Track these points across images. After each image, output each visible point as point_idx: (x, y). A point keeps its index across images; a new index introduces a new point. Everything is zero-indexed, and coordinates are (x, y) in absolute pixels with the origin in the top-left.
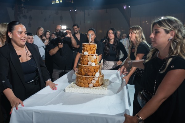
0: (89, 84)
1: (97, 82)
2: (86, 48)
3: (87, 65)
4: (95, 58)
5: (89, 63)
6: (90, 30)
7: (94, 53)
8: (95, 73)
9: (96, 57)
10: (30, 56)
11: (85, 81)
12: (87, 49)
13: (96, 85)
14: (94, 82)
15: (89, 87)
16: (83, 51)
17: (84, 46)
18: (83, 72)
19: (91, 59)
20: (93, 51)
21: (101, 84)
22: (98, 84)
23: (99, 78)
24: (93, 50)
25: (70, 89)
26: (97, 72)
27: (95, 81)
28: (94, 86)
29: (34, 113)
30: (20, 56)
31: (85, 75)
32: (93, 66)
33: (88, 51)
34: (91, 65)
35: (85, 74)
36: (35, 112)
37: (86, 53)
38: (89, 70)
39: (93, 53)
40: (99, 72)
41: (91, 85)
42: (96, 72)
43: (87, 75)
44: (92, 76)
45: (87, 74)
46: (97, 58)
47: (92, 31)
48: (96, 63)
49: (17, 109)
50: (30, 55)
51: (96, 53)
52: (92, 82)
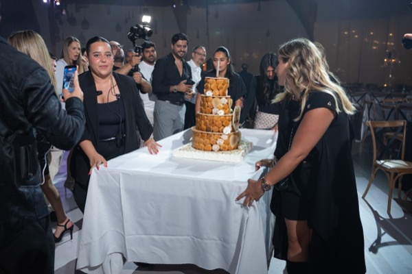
0: (212, 145)
1: (226, 143)
2: (209, 85)
3: (211, 113)
4: (225, 103)
5: (214, 111)
6: (218, 51)
7: (224, 95)
8: (222, 127)
9: (226, 101)
10: (116, 95)
11: (206, 139)
12: (212, 86)
13: (224, 148)
14: (220, 142)
15: (212, 150)
16: (205, 90)
17: (207, 82)
18: (203, 125)
19: (217, 103)
20: (221, 91)
21: (232, 146)
22: (227, 147)
23: (229, 136)
24: (221, 88)
25: (181, 151)
26: (228, 125)
27: (223, 141)
28: (220, 150)
29: (121, 175)
30: (100, 93)
31: (207, 131)
32: (220, 115)
33: (212, 90)
34: (216, 114)
35: (207, 128)
36: (123, 173)
37: (209, 93)
38: (213, 123)
39: (221, 94)
40: (230, 126)
41: (215, 147)
42: (225, 127)
43: (210, 131)
44: (219, 132)
45: (210, 128)
46: (228, 104)
47: (222, 52)
48: (227, 111)
49: (98, 168)
50: (118, 92)
51: (228, 94)
52: (218, 142)
